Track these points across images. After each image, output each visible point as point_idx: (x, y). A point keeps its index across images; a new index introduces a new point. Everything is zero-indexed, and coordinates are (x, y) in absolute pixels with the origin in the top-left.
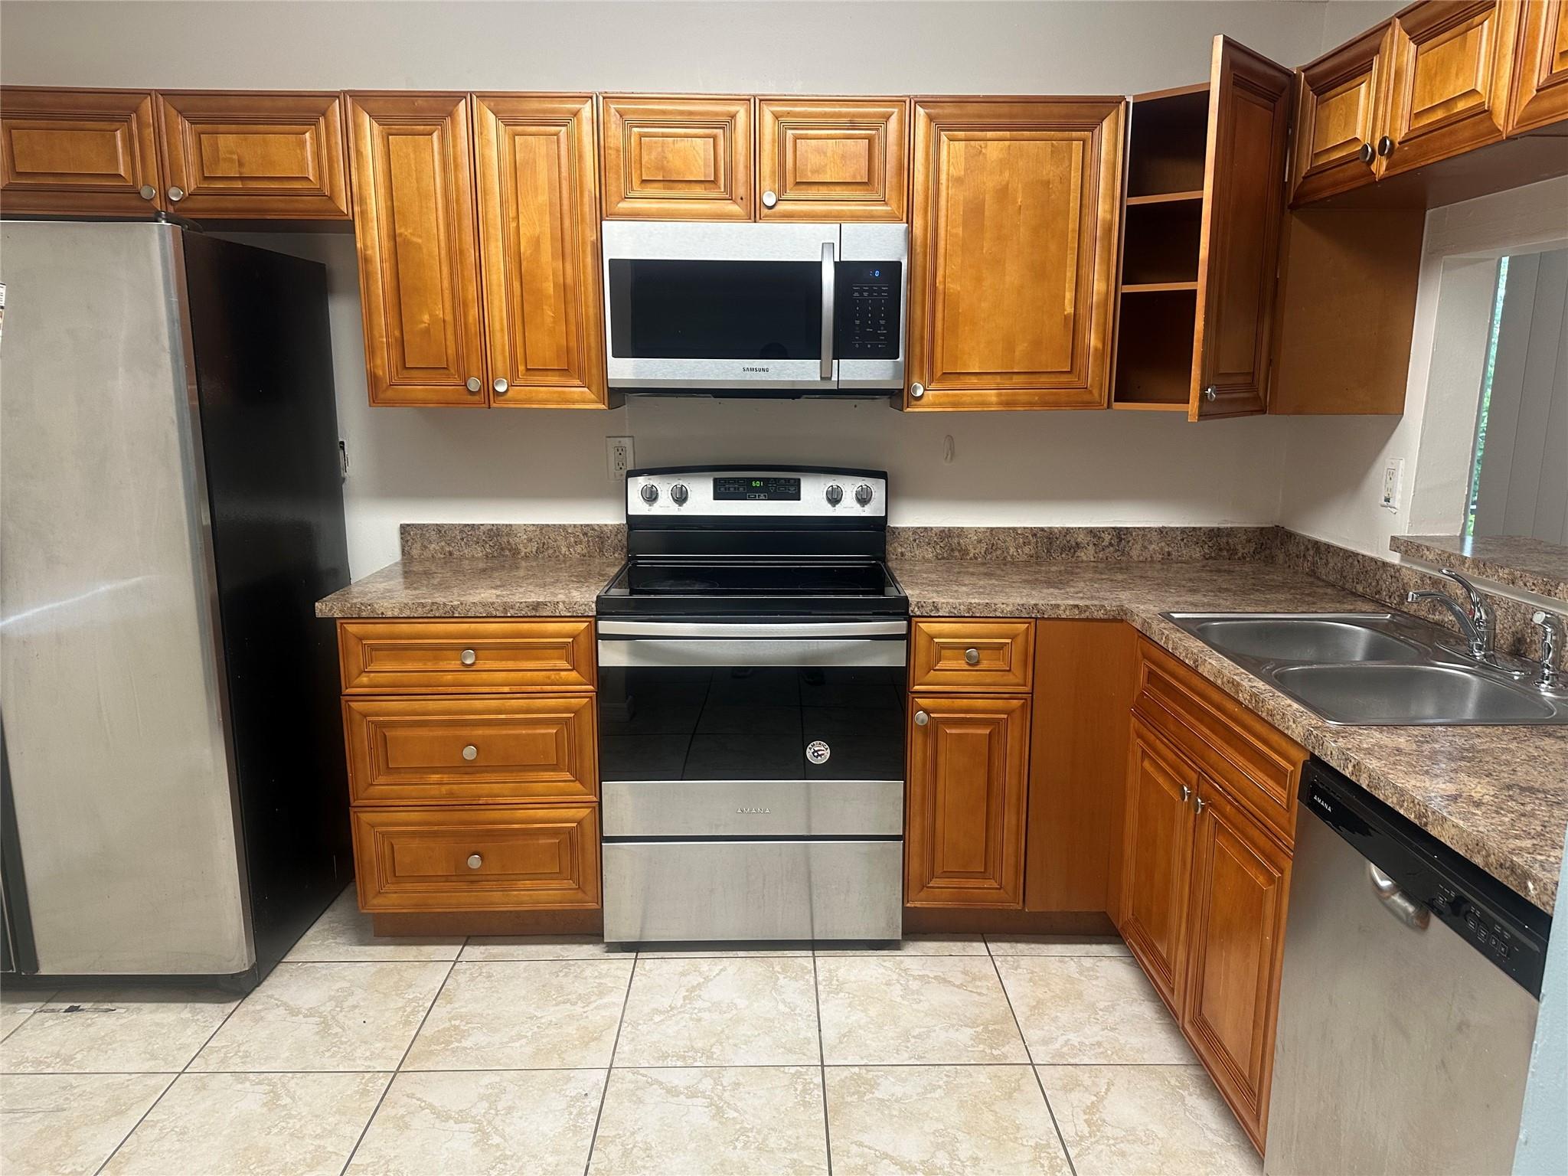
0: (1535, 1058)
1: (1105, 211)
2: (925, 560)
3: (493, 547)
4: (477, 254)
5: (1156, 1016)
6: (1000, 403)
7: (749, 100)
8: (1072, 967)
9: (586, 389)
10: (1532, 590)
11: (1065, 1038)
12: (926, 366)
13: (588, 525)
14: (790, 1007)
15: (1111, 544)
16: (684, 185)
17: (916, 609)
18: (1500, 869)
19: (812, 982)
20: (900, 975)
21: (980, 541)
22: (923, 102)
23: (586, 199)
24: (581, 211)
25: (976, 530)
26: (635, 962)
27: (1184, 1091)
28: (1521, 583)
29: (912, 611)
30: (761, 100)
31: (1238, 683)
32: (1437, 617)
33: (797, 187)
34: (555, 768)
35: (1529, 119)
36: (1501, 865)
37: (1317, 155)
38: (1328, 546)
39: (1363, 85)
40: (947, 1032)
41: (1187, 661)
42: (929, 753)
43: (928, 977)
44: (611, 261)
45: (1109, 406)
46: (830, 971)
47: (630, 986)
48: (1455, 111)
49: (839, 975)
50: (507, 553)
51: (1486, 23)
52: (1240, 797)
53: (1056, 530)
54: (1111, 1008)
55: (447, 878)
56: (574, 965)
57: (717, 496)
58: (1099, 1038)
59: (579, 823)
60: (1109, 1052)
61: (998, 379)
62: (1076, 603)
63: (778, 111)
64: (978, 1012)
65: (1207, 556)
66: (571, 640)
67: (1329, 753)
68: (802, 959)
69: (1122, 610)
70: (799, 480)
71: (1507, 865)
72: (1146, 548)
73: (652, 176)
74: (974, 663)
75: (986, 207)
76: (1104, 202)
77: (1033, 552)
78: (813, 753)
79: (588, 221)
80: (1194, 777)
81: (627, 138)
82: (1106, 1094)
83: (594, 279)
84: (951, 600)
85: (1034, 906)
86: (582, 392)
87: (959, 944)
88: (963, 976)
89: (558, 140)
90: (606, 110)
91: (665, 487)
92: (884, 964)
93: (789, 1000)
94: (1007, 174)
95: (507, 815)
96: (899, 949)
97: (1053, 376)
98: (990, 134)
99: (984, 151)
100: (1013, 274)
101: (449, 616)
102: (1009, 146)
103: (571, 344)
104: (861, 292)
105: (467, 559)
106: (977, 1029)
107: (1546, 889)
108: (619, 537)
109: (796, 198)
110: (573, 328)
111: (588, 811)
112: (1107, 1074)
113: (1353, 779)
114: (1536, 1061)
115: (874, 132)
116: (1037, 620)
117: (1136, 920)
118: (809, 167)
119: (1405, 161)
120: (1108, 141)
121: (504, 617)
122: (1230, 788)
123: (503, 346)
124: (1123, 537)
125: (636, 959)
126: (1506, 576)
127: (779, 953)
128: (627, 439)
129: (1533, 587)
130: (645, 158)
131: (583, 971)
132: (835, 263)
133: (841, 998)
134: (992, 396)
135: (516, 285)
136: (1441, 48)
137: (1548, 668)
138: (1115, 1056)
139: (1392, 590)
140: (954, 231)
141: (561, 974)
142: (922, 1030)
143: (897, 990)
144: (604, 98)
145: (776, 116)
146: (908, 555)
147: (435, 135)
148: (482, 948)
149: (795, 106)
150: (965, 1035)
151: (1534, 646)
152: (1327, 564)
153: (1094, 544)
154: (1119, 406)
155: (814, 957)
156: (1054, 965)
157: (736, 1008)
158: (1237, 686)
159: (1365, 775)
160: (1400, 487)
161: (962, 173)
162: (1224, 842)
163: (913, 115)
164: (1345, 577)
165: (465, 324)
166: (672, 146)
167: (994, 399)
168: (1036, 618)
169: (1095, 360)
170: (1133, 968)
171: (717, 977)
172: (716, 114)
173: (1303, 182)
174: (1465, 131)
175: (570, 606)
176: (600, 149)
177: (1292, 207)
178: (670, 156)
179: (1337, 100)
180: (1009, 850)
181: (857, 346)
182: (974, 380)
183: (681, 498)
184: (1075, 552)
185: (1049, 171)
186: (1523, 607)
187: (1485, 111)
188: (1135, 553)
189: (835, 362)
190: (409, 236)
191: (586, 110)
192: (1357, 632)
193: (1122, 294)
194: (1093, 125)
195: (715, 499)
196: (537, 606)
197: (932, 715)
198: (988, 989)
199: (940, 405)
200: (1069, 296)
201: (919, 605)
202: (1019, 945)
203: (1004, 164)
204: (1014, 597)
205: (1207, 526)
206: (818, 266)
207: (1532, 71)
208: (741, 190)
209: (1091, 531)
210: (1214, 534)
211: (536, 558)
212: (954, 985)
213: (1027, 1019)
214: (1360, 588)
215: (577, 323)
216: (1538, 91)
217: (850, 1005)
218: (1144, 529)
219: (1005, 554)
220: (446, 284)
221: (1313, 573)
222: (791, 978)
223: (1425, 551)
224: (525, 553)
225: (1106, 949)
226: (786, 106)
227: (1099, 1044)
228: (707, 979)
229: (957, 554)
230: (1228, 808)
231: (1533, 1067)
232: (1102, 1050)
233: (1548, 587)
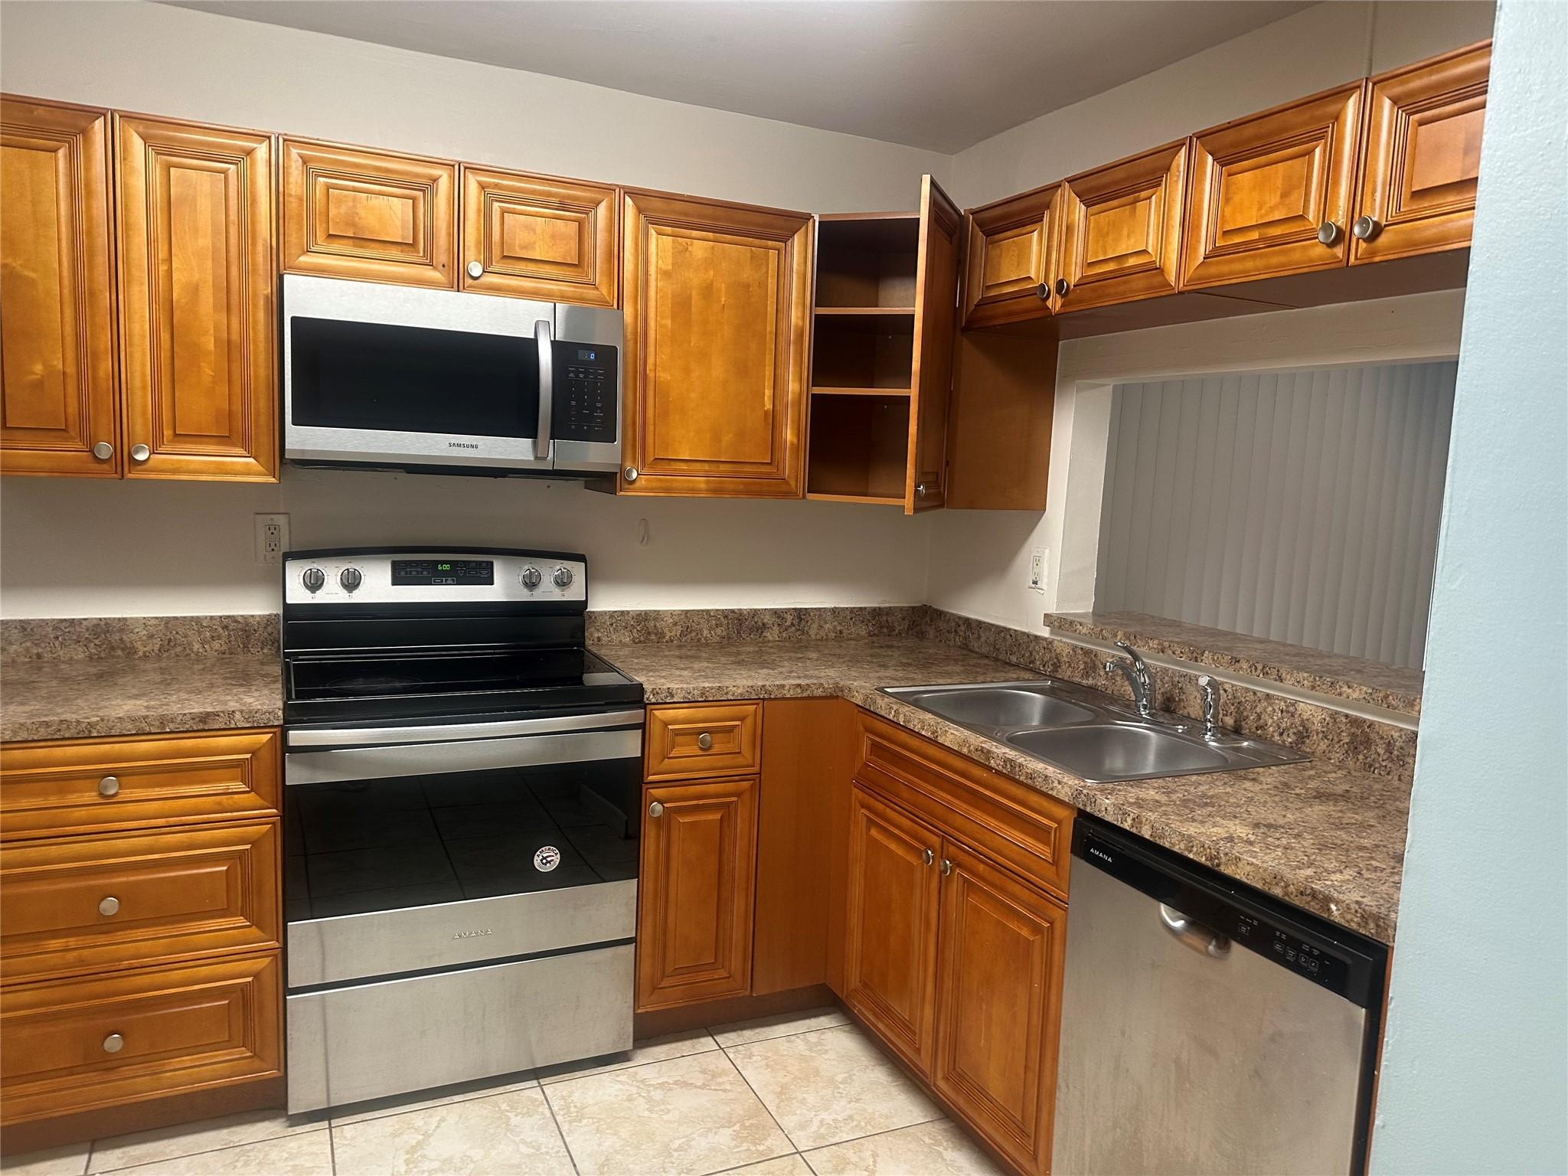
0: (1386, 1053)
1: (797, 318)
2: (623, 645)
3: (100, 646)
4: (114, 297)
5: (890, 1079)
6: (708, 491)
7: (453, 166)
8: (799, 1045)
9: (251, 460)
10: (1181, 657)
11: (819, 1118)
12: (638, 450)
13: (229, 617)
14: (533, 1147)
15: (793, 625)
16: (377, 245)
17: (651, 696)
18: (1300, 896)
19: (548, 1114)
20: (638, 1087)
21: (675, 624)
22: (632, 192)
23: (260, 248)
24: (253, 260)
25: (672, 613)
26: (331, 1131)
27: (939, 1146)
28: (1170, 652)
29: (648, 699)
30: (466, 168)
31: (987, 750)
32: (1090, 682)
33: (505, 261)
34: (224, 913)
35: (1199, 280)
36: (1301, 893)
37: (989, 288)
38: (980, 623)
39: (1036, 233)
40: (706, 1137)
41: (923, 733)
42: (662, 845)
43: (668, 1083)
44: (294, 319)
45: (804, 497)
46: (563, 1098)
47: (333, 1161)
48: (1127, 265)
49: (576, 1100)
50: (119, 652)
51: (1154, 197)
52: (994, 855)
53: (745, 613)
54: (849, 1080)
55: (71, 1071)
56: (253, 1150)
57: (396, 582)
58: (849, 1112)
59: (257, 976)
60: (863, 1124)
61: (706, 467)
62: (798, 682)
63: (483, 181)
64: (729, 1110)
65: (872, 633)
66: (248, 756)
67: (1103, 809)
68: (529, 1091)
69: (837, 687)
70: (492, 563)
71: (1308, 893)
72: (821, 627)
73: (342, 231)
74: (706, 748)
75: (693, 302)
76: (797, 308)
77: (724, 633)
78: (541, 860)
79: (261, 272)
80: (935, 841)
81: (310, 187)
82: (875, 1166)
83: (266, 337)
84: (685, 686)
85: (762, 989)
86: (247, 464)
87: (688, 1043)
88: (701, 1076)
89: (226, 179)
90: (286, 154)
91: (332, 572)
92: (618, 1079)
93: (529, 1140)
94: (711, 273)
95: (158, 978)
96: (629, 1060)
97: (755, 466)
98: (695, 233)
99: (690, 248)
100: (718, 369)
101: (85, 735)
102: (713, 247)
103: (234, 408)
104: (577, 373)
105: (63, 662)
106: (735, 1128)
107: (1349, 909)
108: (270, 629)
109: (503, 271)
110: (237, 389)
111: (267, 960)
112: (868, 1144)
113: (1134, 830)
114: (1387, 1055)
115: (584, 216)
116: (763, 700)
117: (866, 985)
118: (517, 242)
119: (1080, 302)
120: (799, 254)
121: (162, 733)
122: (981, 848)
123: (145, 406)
124: (803, 617)
125: (330, 1128)
126: (1155, 646)
127: (501, 1089)
128: (281, 516)
129: (1181, 655)
130: (333, 212)
131: (266, 1155)
132: (552, 341)
133: (586, 1125)
134: (701, 482)
135: (165, 336)
136: (1110, 214)
137: (1210, 721)
138: (869, 1127)
139: (1045, 659)
140: (663, 322)
141: (239, 1165)
142: (680, 1141)
143: (641, 1105)
144: (285, 140)
145: (483, 186)
146: (605, 640)
147: (61, 153)
148: (118, 1152)
149: (504, 179)
150: (724, 1138)
151: (1182, 704)
152: (979, 637)
153: (779, 625)
154: (811, 496)
155: (541, 1086)
156: (783, 1046)
157: (472, 1161)
158: (988, 754)
159: (1146, 827)
160: (1046, 572)
161: (670, 267)
162: (976, 899)
163: (622, 206)
164: (998, 650)
165: (94, 378)
166: (365, 202)
167: (703, 486)
168: (763, 699)
169: (791, 454)
170: (854, 1035)
171: (438, 1130)
172: (417, 175)
173: (975, 309)
174: (1139, 282)
175: (249, 714)
176: (279, 198)
177: (963, 330)
178: (362, 213)
179: (1009, 243)
180: (737, 935)
181: (573, 427)
182: (684, 466)
183: (351, 582)
184: (762, 632)
185: (747, 274)
186: (1170, 672)
187: (1157, 269)
188: (812, 632)
189: (552, 441)
190: (19, 269)
191: (261, 151)
192: (1032, 698)
193: (812, 395)
194: (786, 238)
195: (393, 584)
196: (205, 718)
197: (666, 805)
198: (731, 1084)
199: (652, 490)
200: (768, 392)
201: (654, 692)
202: (744, 1032)
203: (709, 263)
204: (742, 681)
205: (870, 606)
206: (533, 344)
207: (1198, 241)
208: (441, 257)
209: (776, 613)
210: (876, 612)
211: (159, 658)
212: (696, 1087)
213: (778, 1107)
214: (1014, 659)
215: (242, 385)
216: (1204, 258)
217: (598, 1130)
218: (820, 609)
219: (700, 636)
220: (69, 329)
221: (965, 646)
222: (523, 1115)
223: (1078, 626)
224: (144, 652)
225: (824, 1021)
226: (494, 177)
227: (851, 1117)
228: (427, 1135)
229: (653, 637)
230: (981, 867)
231: (1386, 1061)
232: (855, 1123)
233: (1195, 655)
